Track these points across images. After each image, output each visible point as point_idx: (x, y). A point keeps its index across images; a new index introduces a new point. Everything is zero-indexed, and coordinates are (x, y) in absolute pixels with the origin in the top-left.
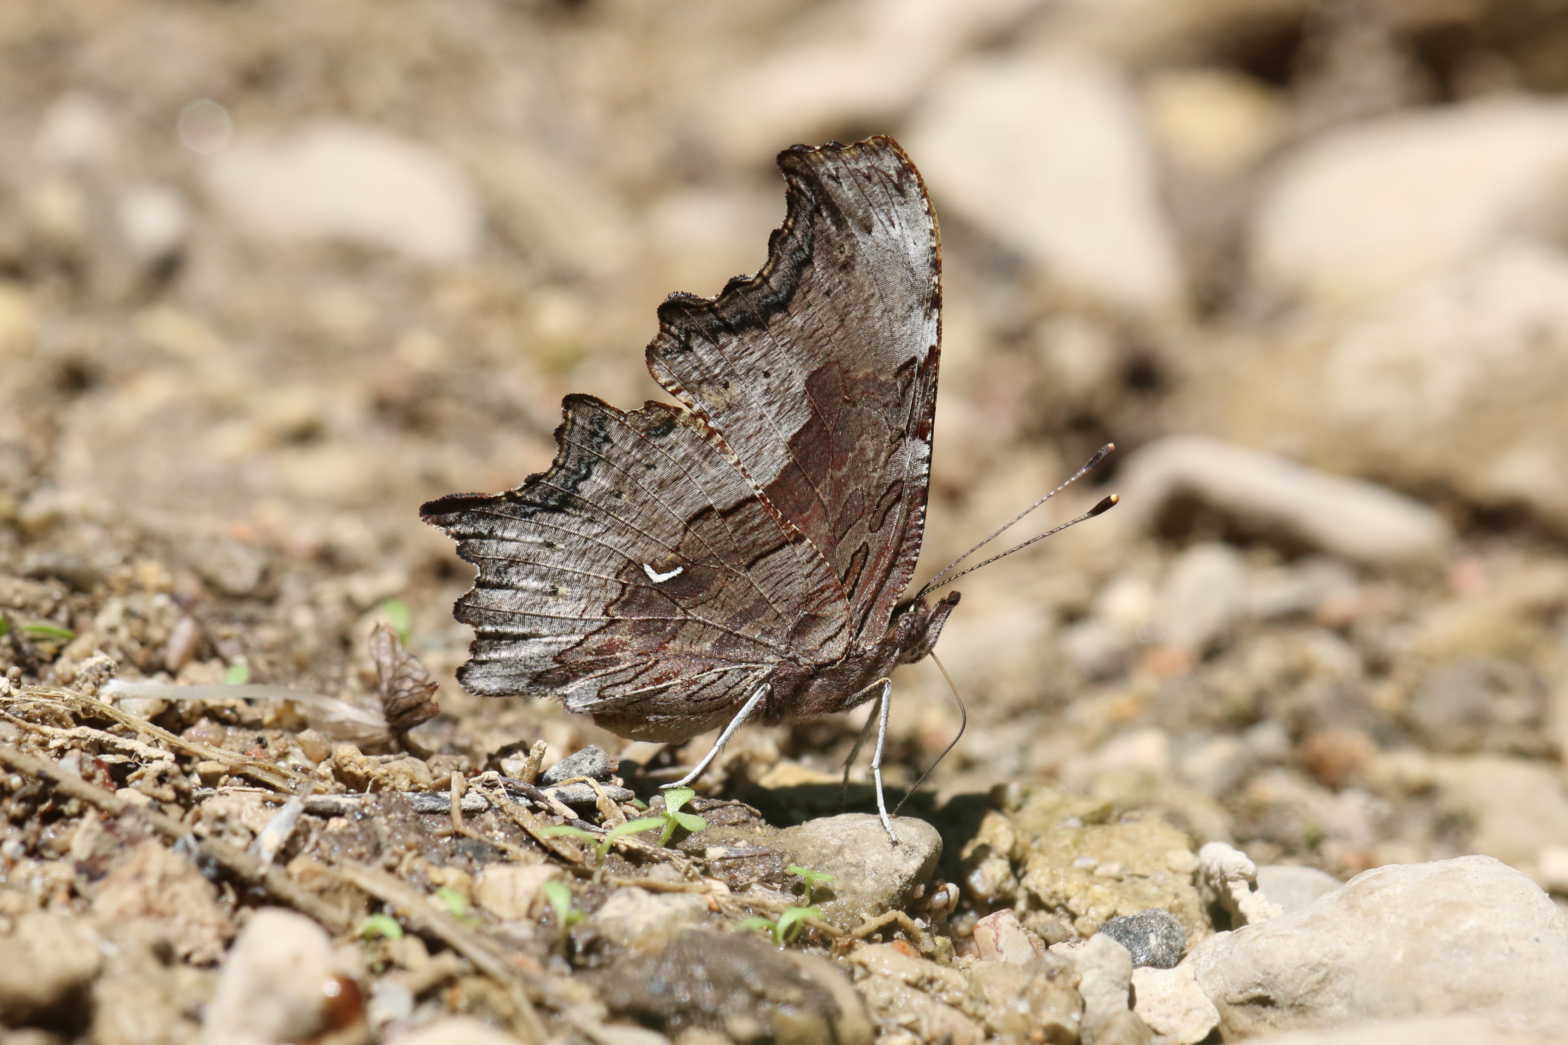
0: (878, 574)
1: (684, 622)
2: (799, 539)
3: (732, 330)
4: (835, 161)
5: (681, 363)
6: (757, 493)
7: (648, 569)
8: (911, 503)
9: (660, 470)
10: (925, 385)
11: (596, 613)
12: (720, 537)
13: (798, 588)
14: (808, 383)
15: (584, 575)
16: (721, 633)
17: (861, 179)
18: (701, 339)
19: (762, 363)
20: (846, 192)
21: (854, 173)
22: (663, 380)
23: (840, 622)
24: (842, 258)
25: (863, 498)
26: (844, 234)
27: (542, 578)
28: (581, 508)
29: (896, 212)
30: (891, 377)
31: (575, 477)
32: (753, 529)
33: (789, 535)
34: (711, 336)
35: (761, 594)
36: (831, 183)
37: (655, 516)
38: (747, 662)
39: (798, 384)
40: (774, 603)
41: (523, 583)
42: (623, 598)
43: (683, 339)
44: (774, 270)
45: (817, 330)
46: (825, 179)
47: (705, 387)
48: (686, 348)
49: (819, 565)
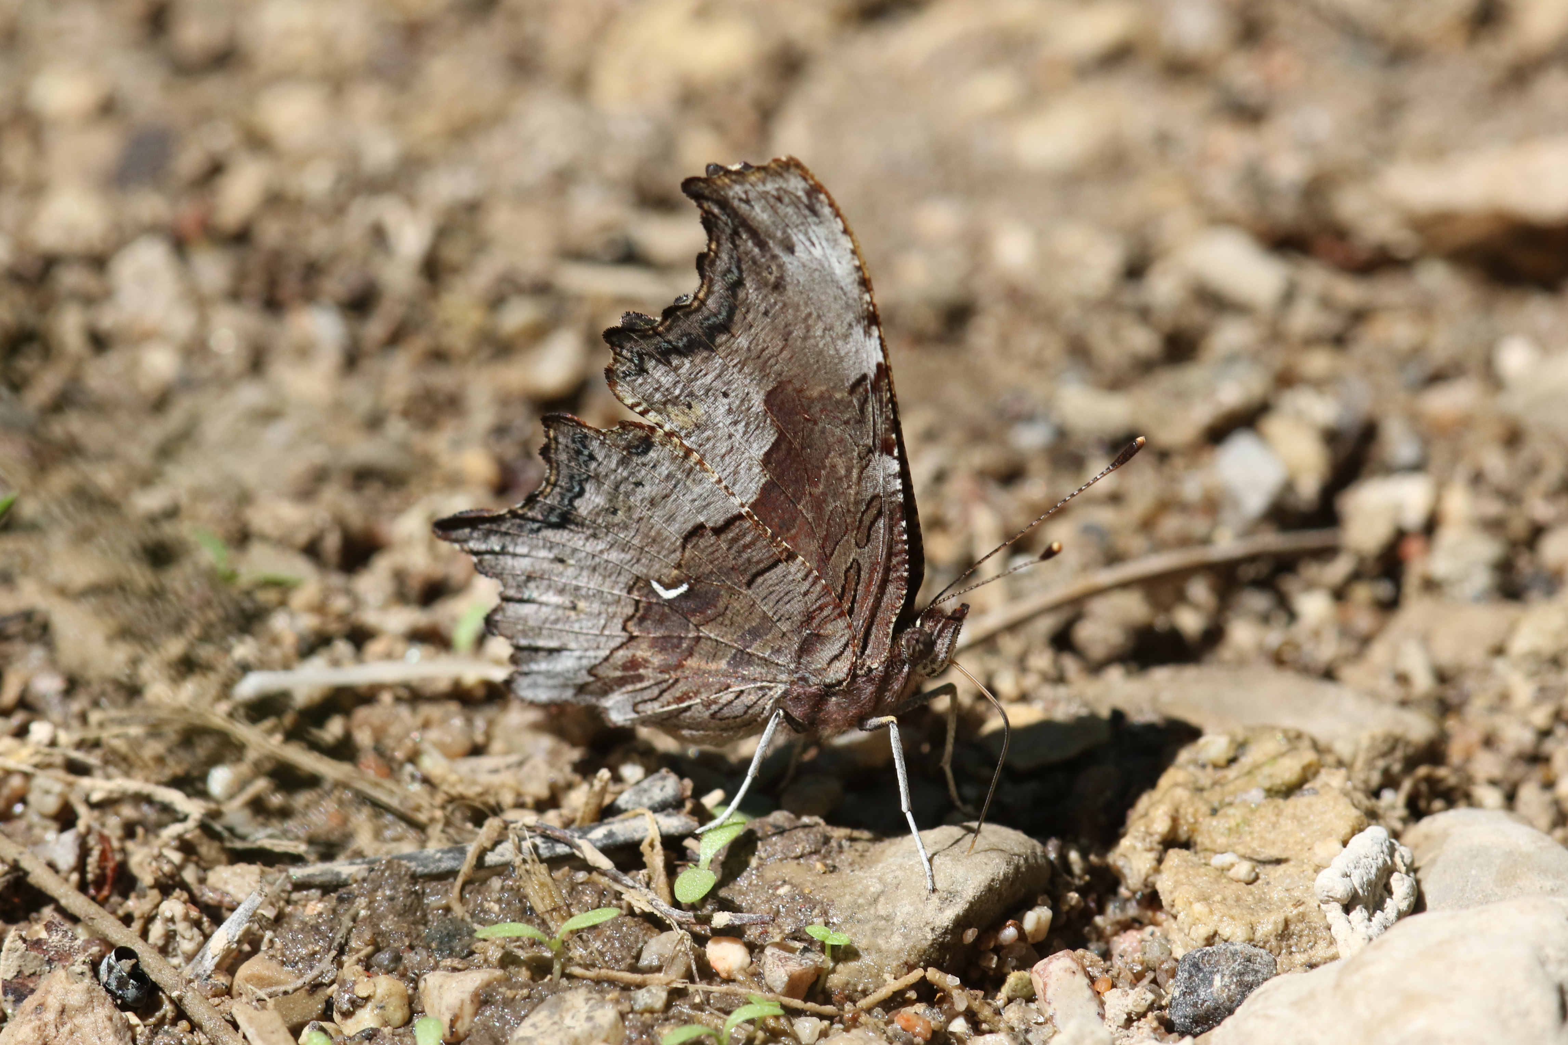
0: (874, 589)
1: (698, 639)
2: (791, 556)
3: (682, 353)
4: (741, 183)
5: (641, 385)
6: (743, 511)
7: (655, 585)
8: (891, 518)
9: (647, 488)
10: (881, 401)
11: (615, 628)
12: (717, 554)
13: (796, 607)
14: (767, 402)
15: (598, 591)
16: (734, 651)
17: (772, 201)
18: (654, 362)
19: (718, 384)
20: (760, 214)
21: (764, 195)
22: (629, 401)
23: (844, 640)
24: (772, 279)
25: (843, 515)
26: (768, 255)
27: (561, 591)
28: (583, 525)
29: (814, 231)
30: (846, 394)
31: (570, 495)
32: (746, 547)
33: (781, 553)
34: (664, 356)
35: (764, 612)
36: (743, 206)
37: (653, 533)
38: (762, 681)
39: (757, 402)
40: (778, 621)
41: (544, 598)
42: (638, 615)
43: (636, 362)
44: (709, 293)
45: (763, 350)
46: (736, 203)
47: (669, 407)
48: (642, 370)
49: (814, 583)
